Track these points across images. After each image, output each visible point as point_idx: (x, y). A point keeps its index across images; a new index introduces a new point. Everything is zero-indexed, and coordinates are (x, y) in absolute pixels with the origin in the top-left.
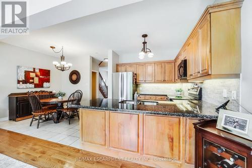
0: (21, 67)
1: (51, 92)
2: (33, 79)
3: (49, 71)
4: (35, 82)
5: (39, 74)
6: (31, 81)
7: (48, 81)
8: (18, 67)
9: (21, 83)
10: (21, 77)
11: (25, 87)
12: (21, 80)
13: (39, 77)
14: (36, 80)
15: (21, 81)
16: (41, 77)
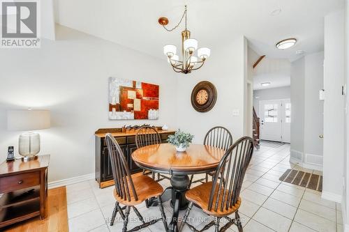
0: (115, 79)
1: (160, 129)
2: (132, 102)
3: (157, 88)
4: (135, 109)
5: (141, 92)
6: (129, 105)
7: (155, 106)
8: (111, 79)
9: (114, 109)
10: (114, 98)
11: (120, 118)
12: (113, 103)
13: (141, 98)
14: (137, 106)
15: (114, 106)
16: (144, 98)
